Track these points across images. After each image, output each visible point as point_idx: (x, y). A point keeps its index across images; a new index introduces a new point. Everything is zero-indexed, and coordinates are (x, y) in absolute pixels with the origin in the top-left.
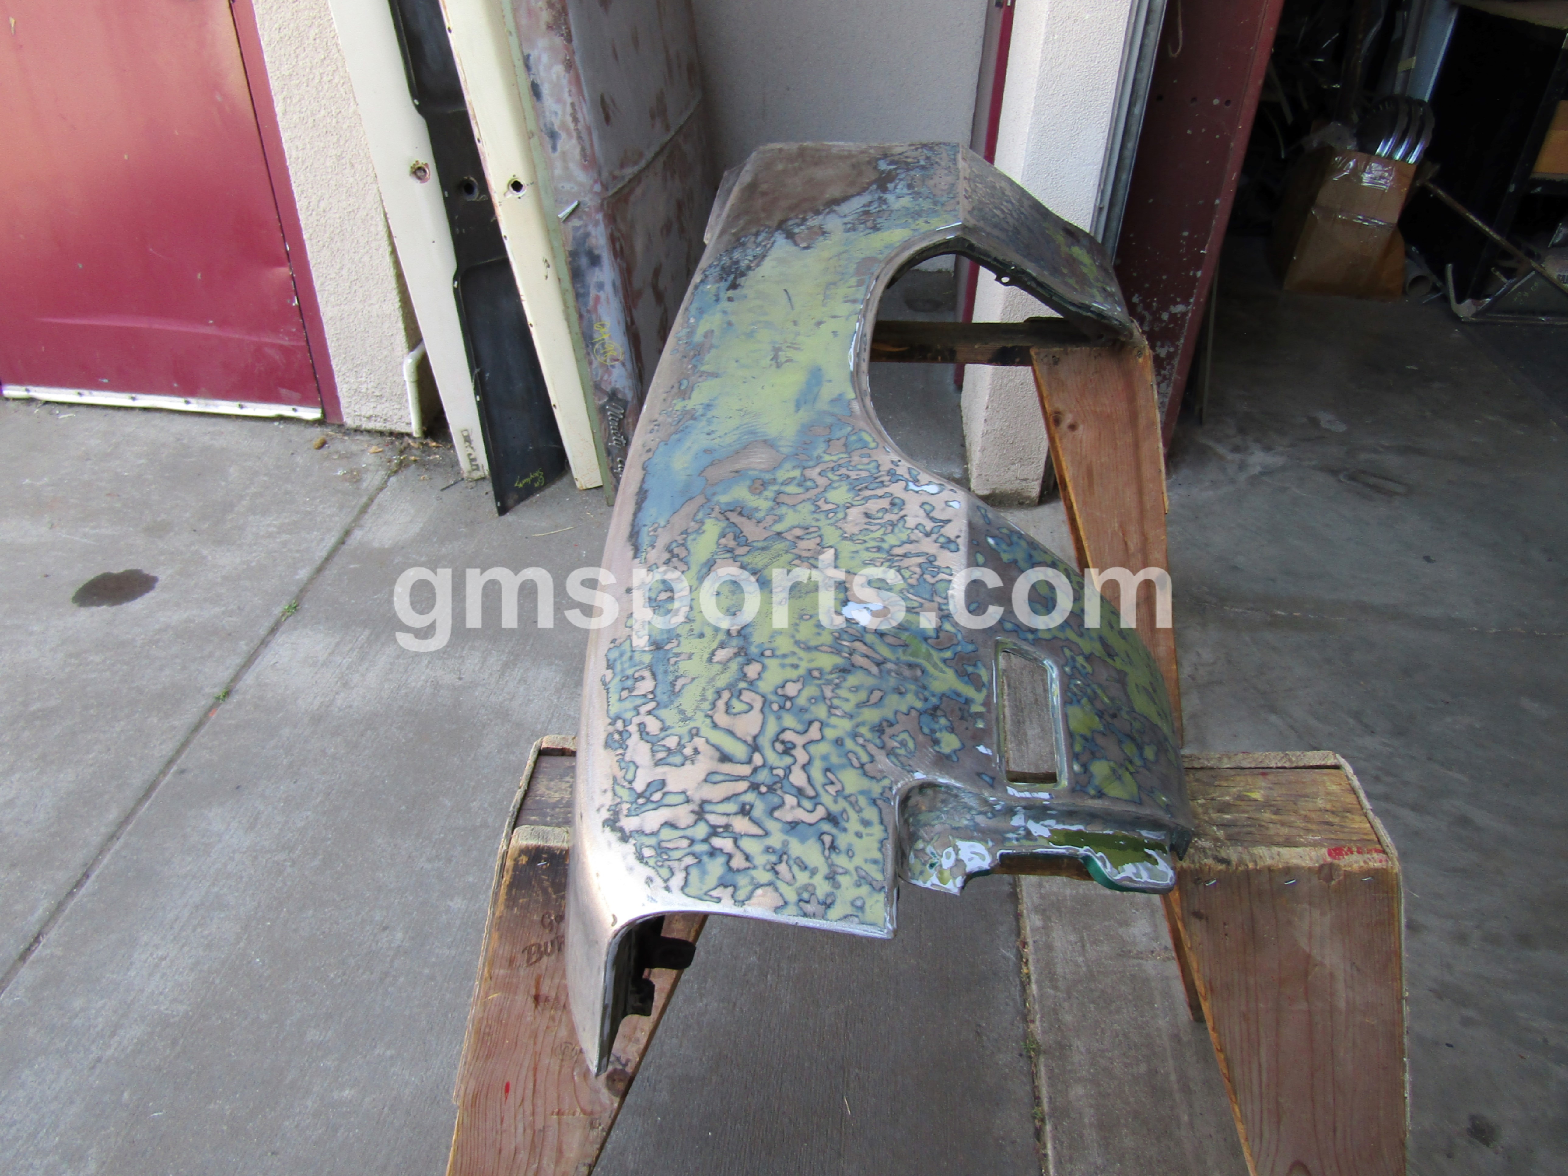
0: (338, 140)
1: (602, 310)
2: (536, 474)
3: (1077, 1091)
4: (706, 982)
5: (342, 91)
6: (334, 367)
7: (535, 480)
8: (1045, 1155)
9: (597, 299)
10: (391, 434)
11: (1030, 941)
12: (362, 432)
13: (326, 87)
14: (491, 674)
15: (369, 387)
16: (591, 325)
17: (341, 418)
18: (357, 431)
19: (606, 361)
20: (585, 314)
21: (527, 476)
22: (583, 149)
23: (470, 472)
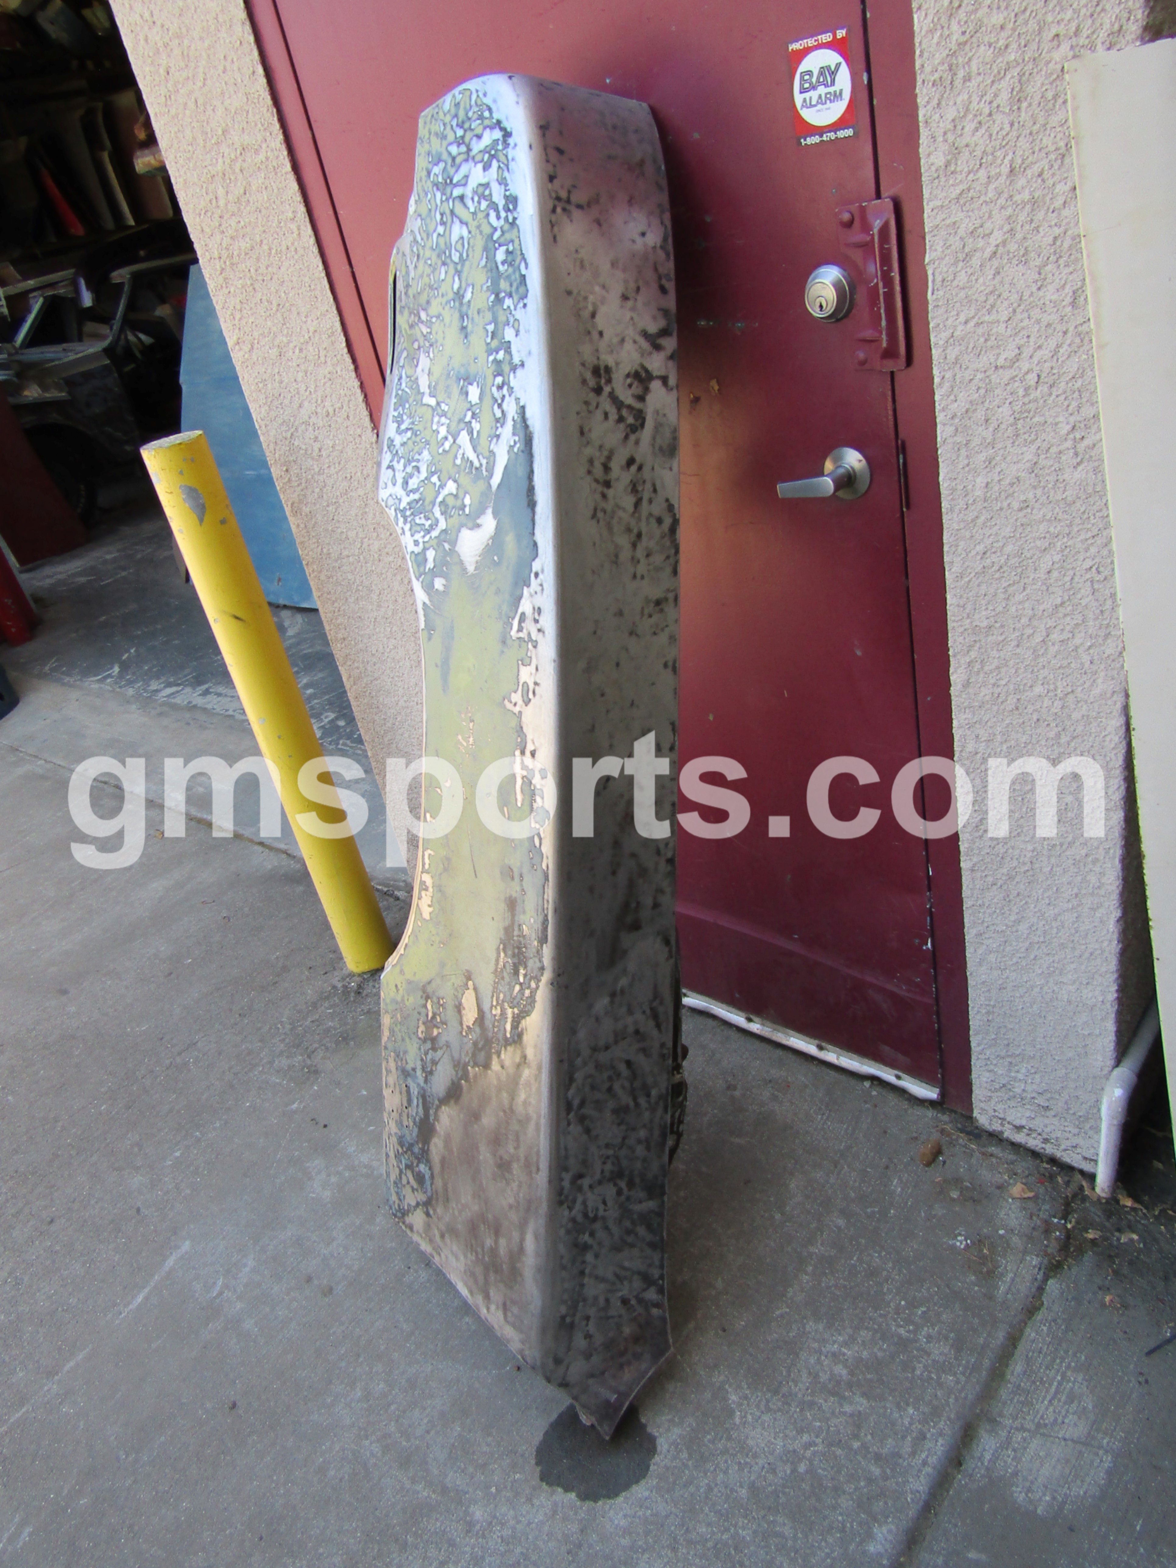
0: (1058, 735)
5: (1086, 659)
6: (973, 1044)
10: (1053, 1160)
12: (1001, 1140)
13: (1053, 650)
15: (1029, 1088)
17: (972, 1111)
18: (995, 1137)
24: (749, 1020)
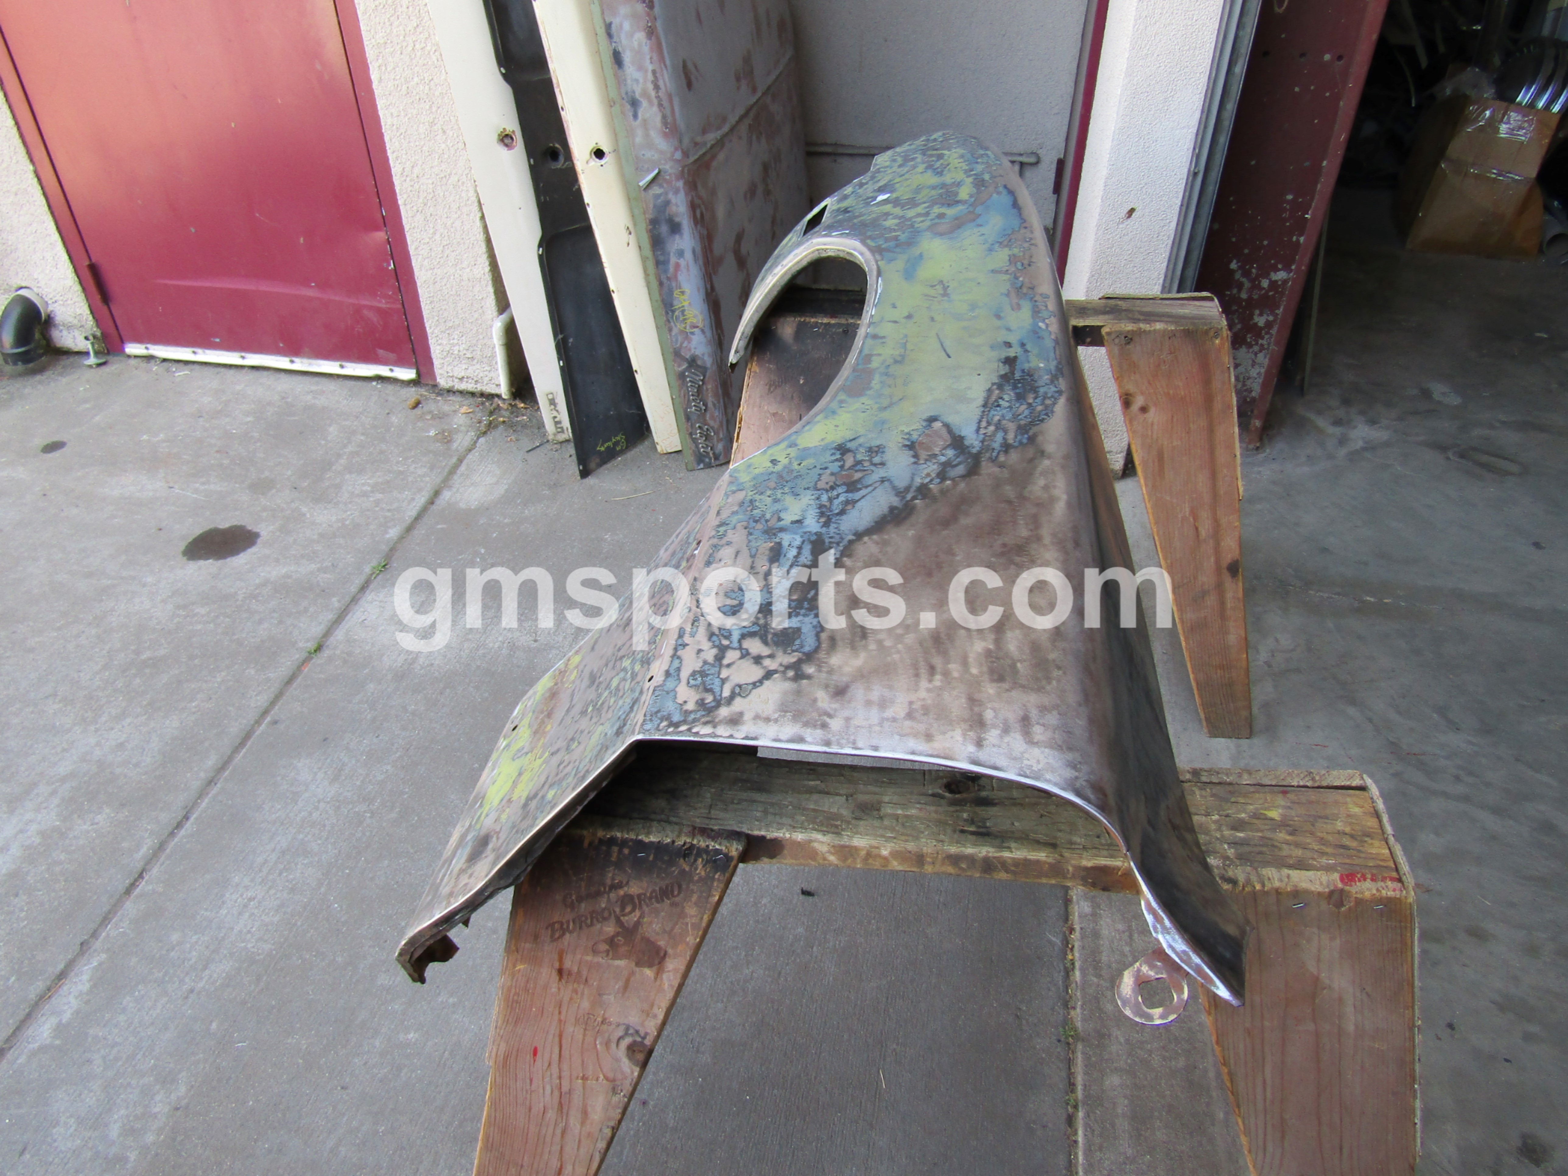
0: (431, 107)
1: (682, 277)
2: (618, 438)
3: (1114, 1080)
4: (754, 949)
5: (434, 58)
6: (428, 329)
7: (616, 443)
8: (1076, 1142)
9: (677, 266)
10: (482, 395)
11: (1077, 927)
12: (454, 392)
13: (419, 54)
14: (565, 637)
15: (461, 349)
16: (671, 292)
17: (435, 379)
18: (450, 391)
19: (685, 328)
20: (665, 281)
21: (610, 440)
22: (664, 117)
23: (555, 435)
24: (292, 362)
